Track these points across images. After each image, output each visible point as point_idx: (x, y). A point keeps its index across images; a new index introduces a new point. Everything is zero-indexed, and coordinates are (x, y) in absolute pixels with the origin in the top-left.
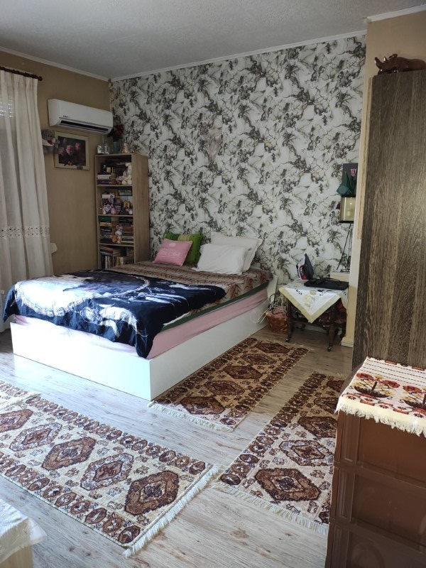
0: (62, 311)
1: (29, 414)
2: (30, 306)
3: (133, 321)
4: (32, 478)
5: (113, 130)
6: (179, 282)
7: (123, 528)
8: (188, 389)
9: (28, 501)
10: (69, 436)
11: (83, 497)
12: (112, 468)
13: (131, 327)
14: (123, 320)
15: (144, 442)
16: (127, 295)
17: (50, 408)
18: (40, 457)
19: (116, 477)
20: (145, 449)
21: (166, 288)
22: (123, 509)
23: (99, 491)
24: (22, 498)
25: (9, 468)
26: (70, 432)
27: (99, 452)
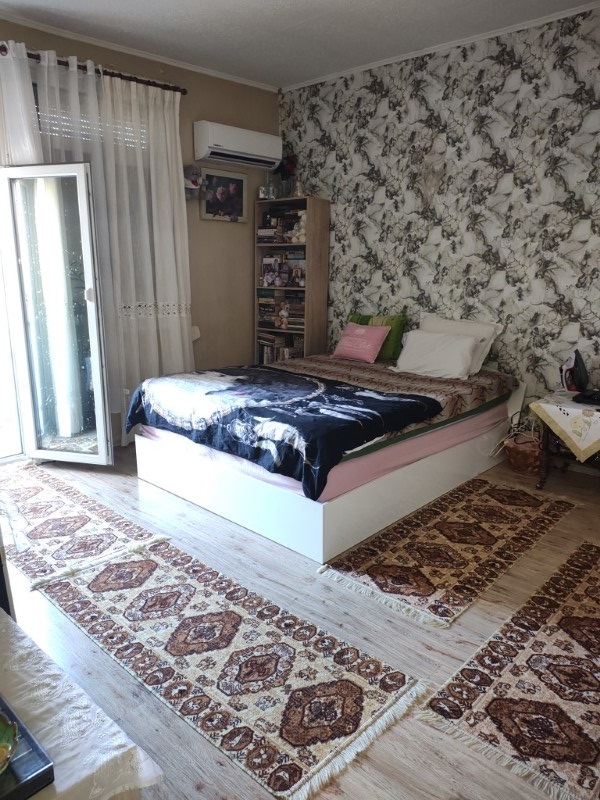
0: (203, 424)
1: (152, 567)
2: (161, 413)
3: (300, 444)
4: (151, 666)
5: (281, 163)
6: (369, 387)
7: (276, 765)
8: (380, 552)
9: (143, 701)
10: (205, 606)
11: (220, 704)
12: (263, 664)
13: (297, 452)
14: (286, 441)
15: (312, 629)
16: (293, 405)
17: (180, 560)
18: (164, 635)
19: (268, 679)
20: (313, 639)
21: (350, 397)
22: (277, 732)
23: (244, 699)
24: (135, 695)
25: (120, 646)
26: (207, 600)
27: (246, 636)
